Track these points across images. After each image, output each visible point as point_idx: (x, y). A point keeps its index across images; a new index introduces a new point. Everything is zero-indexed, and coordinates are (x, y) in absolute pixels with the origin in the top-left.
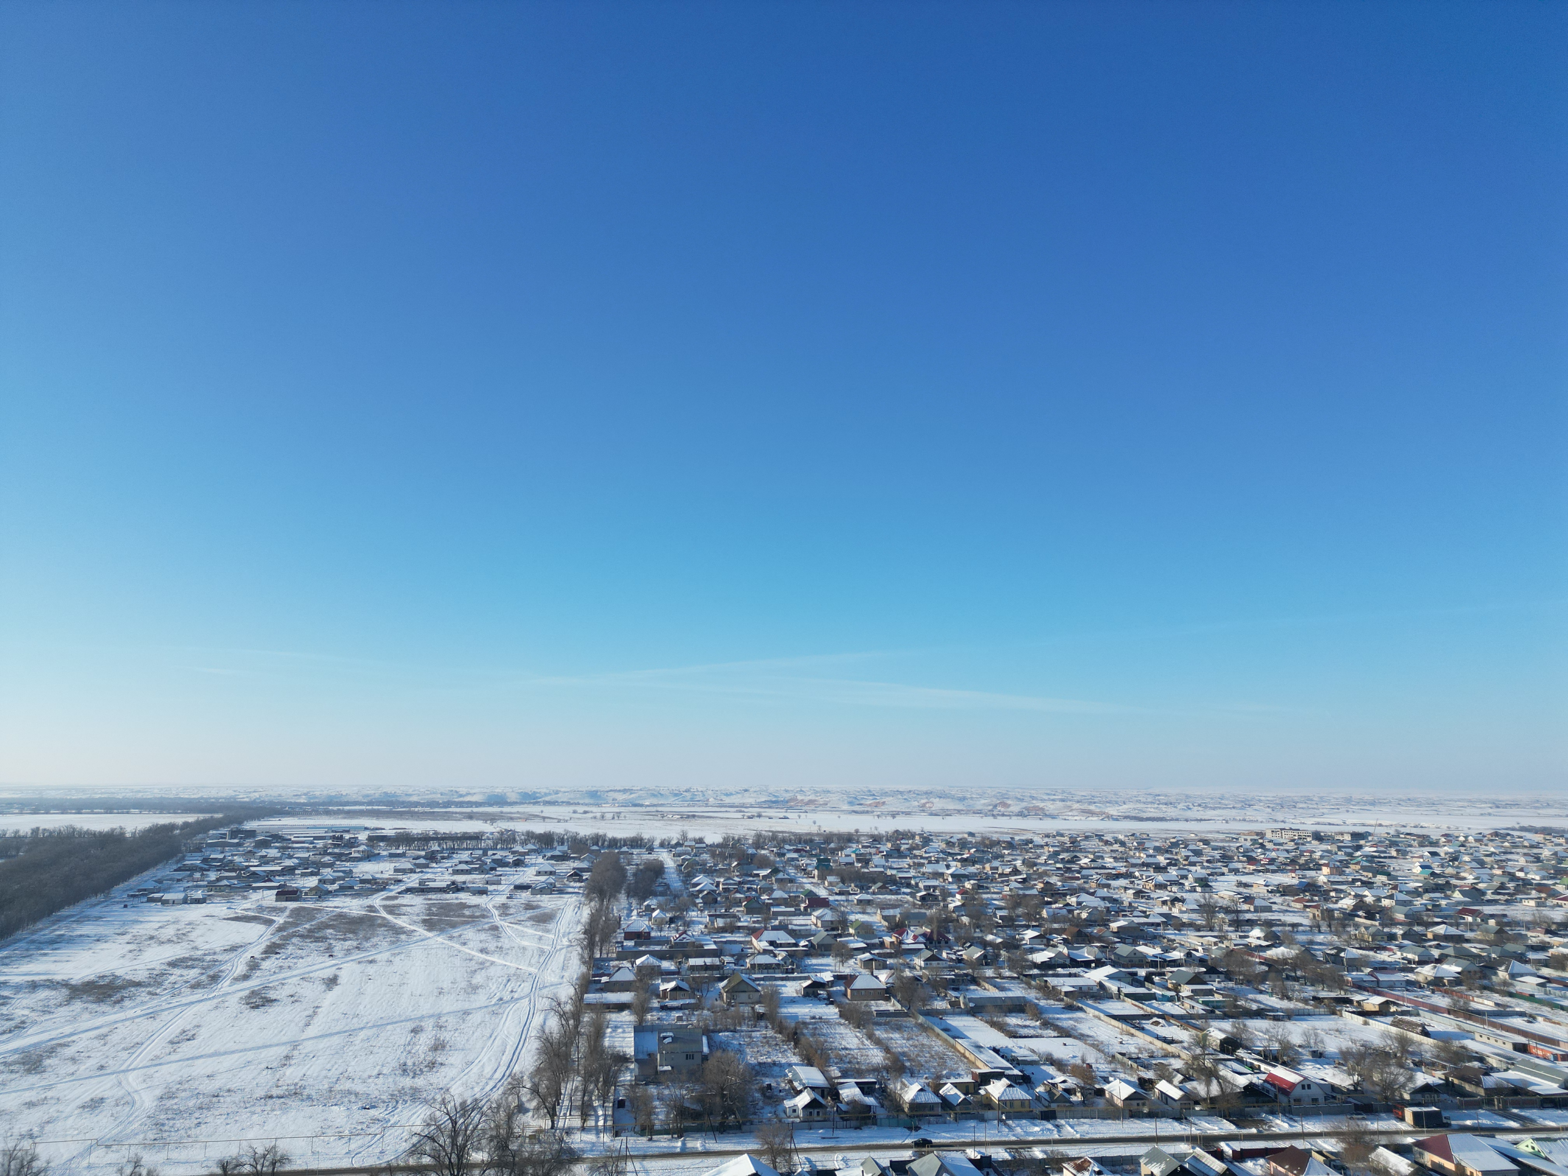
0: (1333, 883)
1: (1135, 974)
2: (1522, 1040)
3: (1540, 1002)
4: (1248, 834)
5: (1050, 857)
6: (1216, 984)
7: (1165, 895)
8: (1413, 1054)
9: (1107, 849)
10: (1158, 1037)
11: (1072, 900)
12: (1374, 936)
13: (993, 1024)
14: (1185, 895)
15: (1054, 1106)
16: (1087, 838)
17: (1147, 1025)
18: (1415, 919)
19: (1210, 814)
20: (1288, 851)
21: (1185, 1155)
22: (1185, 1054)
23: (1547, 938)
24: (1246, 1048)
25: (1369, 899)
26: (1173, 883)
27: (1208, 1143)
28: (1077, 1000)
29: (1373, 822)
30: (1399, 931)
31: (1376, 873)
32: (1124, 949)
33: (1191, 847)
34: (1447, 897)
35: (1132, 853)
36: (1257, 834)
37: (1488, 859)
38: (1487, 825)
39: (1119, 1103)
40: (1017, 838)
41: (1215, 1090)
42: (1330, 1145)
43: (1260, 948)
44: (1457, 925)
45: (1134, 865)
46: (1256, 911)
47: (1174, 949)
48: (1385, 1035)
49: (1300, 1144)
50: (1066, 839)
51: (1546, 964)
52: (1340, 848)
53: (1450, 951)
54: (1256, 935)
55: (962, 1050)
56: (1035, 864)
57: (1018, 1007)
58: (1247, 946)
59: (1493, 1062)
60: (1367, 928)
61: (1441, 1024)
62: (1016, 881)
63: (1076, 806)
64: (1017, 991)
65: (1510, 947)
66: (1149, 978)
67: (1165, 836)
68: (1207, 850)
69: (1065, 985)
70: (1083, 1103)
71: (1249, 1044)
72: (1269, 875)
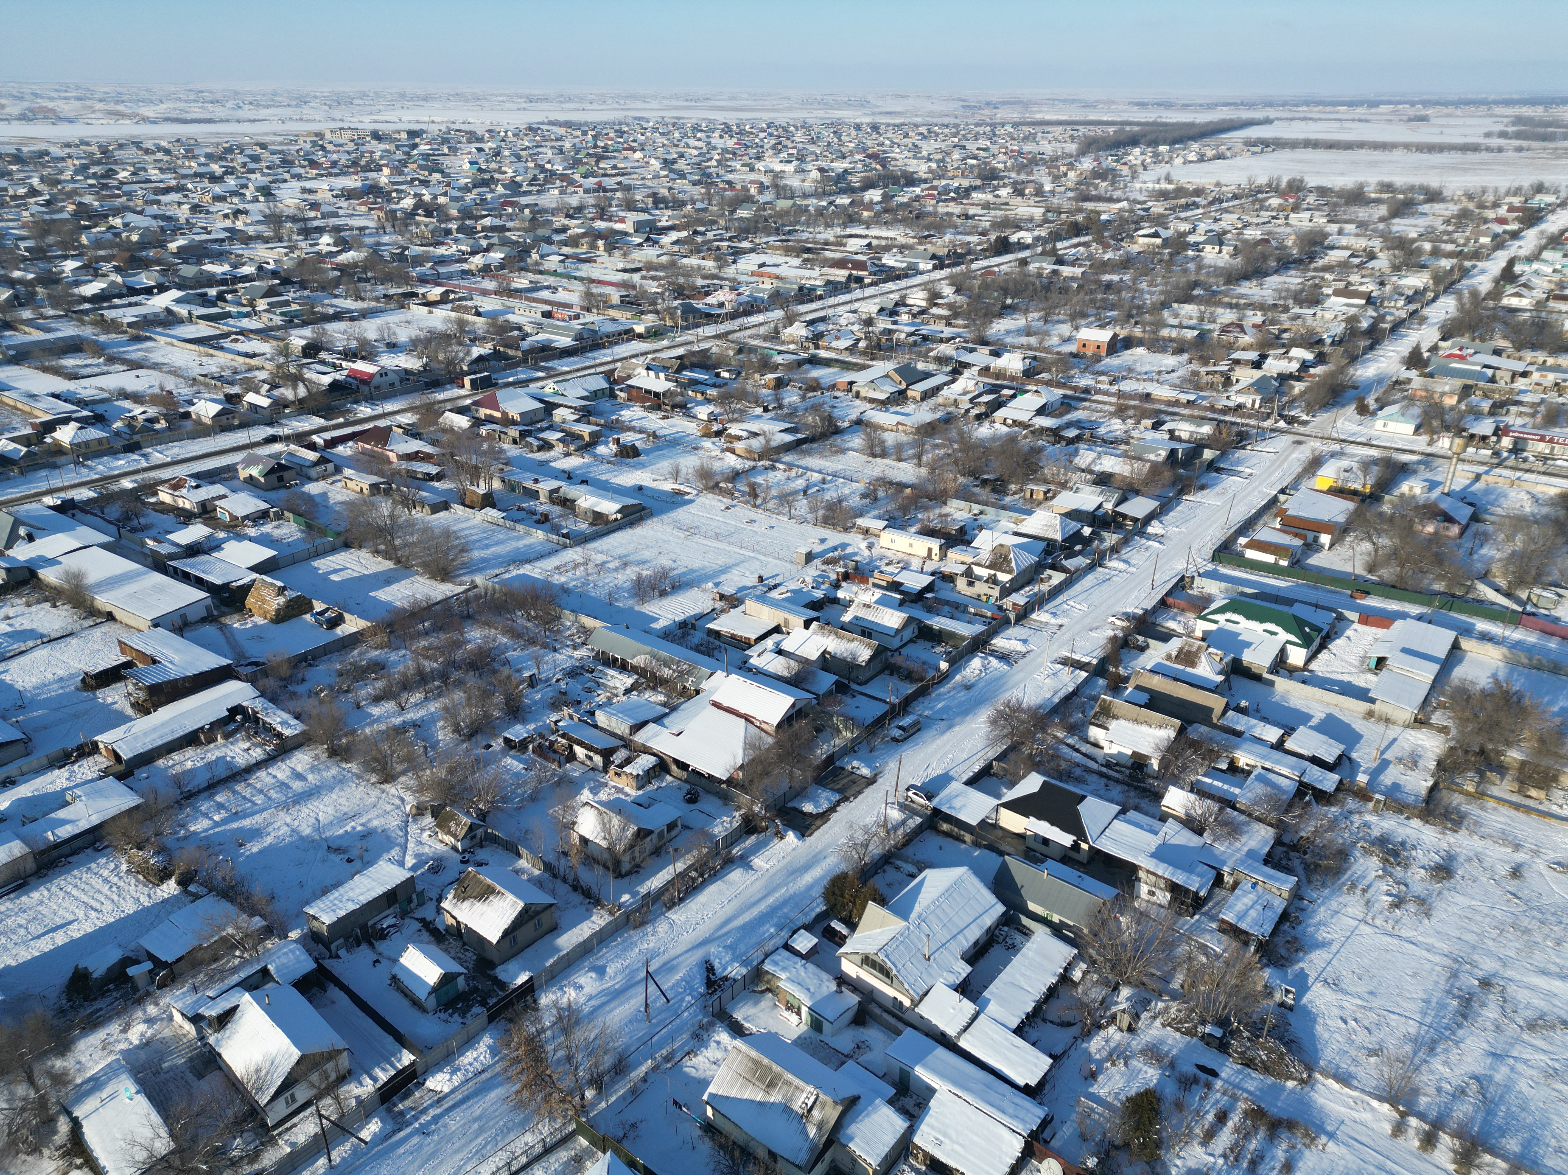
0: (394, 183)
1: (206, 294)
2: (548, 308)
3: (561, 275)
4: (308, 135)
5: (77, 172)
6: (291, 294)
7: (226, 208)
8: (469, 332)
9: (149, 158)
10: (239, 354)
11: (117, 222)
12: (433, 232)
13: (45, 370)
14: (248, 207)
15: (136, 438)
16: (121, 146)
17: (226, 343)
18: (467, 213)
19: (263, 113)
20: (348, 153)
21: (281, 454)
22: (269, 365)
23: (566, 222)
24: (327, 350)
25: (427, 198)
26: (233, 194)
27: (302, 439)
28: (143, 329)
29: (426, 119)
30: (453, 226)
31: (432, 171)
32: (188, 271)
33: (248, 152)
34: (492, 191)
35: (180, 162)
36: (316, 135)
37: (523, 153)
38: (522, 120)
39: (208, 422)
40: (25, 149)
41: (302, 391)
42: (407, 419)
43: (331, 254)
44: (501, 216)
45: (185, 177)
46: (323, 217)
47: (244, 264)
48: (446, 320)
49: (382, 423)
50: (94, 149)
51: (565, 243)
52: (397, 147)
53: (495, 240)
54: (325, 242)
55: (11, 403)
56: (59, 182)
57: (74, 347)
58: (318, 253)
59: (528, 329)
60: (426, 226)
61: (489, 304)
62: (36, 203)
63: (99, 106)
64: (68, 330)
65: (541, 232)
66: (221, 297)
67: (216, 140)
68: (265, 154)
69: (127, 316)
70: (169, 428)
71: (329, 346)
72: (332, 179)
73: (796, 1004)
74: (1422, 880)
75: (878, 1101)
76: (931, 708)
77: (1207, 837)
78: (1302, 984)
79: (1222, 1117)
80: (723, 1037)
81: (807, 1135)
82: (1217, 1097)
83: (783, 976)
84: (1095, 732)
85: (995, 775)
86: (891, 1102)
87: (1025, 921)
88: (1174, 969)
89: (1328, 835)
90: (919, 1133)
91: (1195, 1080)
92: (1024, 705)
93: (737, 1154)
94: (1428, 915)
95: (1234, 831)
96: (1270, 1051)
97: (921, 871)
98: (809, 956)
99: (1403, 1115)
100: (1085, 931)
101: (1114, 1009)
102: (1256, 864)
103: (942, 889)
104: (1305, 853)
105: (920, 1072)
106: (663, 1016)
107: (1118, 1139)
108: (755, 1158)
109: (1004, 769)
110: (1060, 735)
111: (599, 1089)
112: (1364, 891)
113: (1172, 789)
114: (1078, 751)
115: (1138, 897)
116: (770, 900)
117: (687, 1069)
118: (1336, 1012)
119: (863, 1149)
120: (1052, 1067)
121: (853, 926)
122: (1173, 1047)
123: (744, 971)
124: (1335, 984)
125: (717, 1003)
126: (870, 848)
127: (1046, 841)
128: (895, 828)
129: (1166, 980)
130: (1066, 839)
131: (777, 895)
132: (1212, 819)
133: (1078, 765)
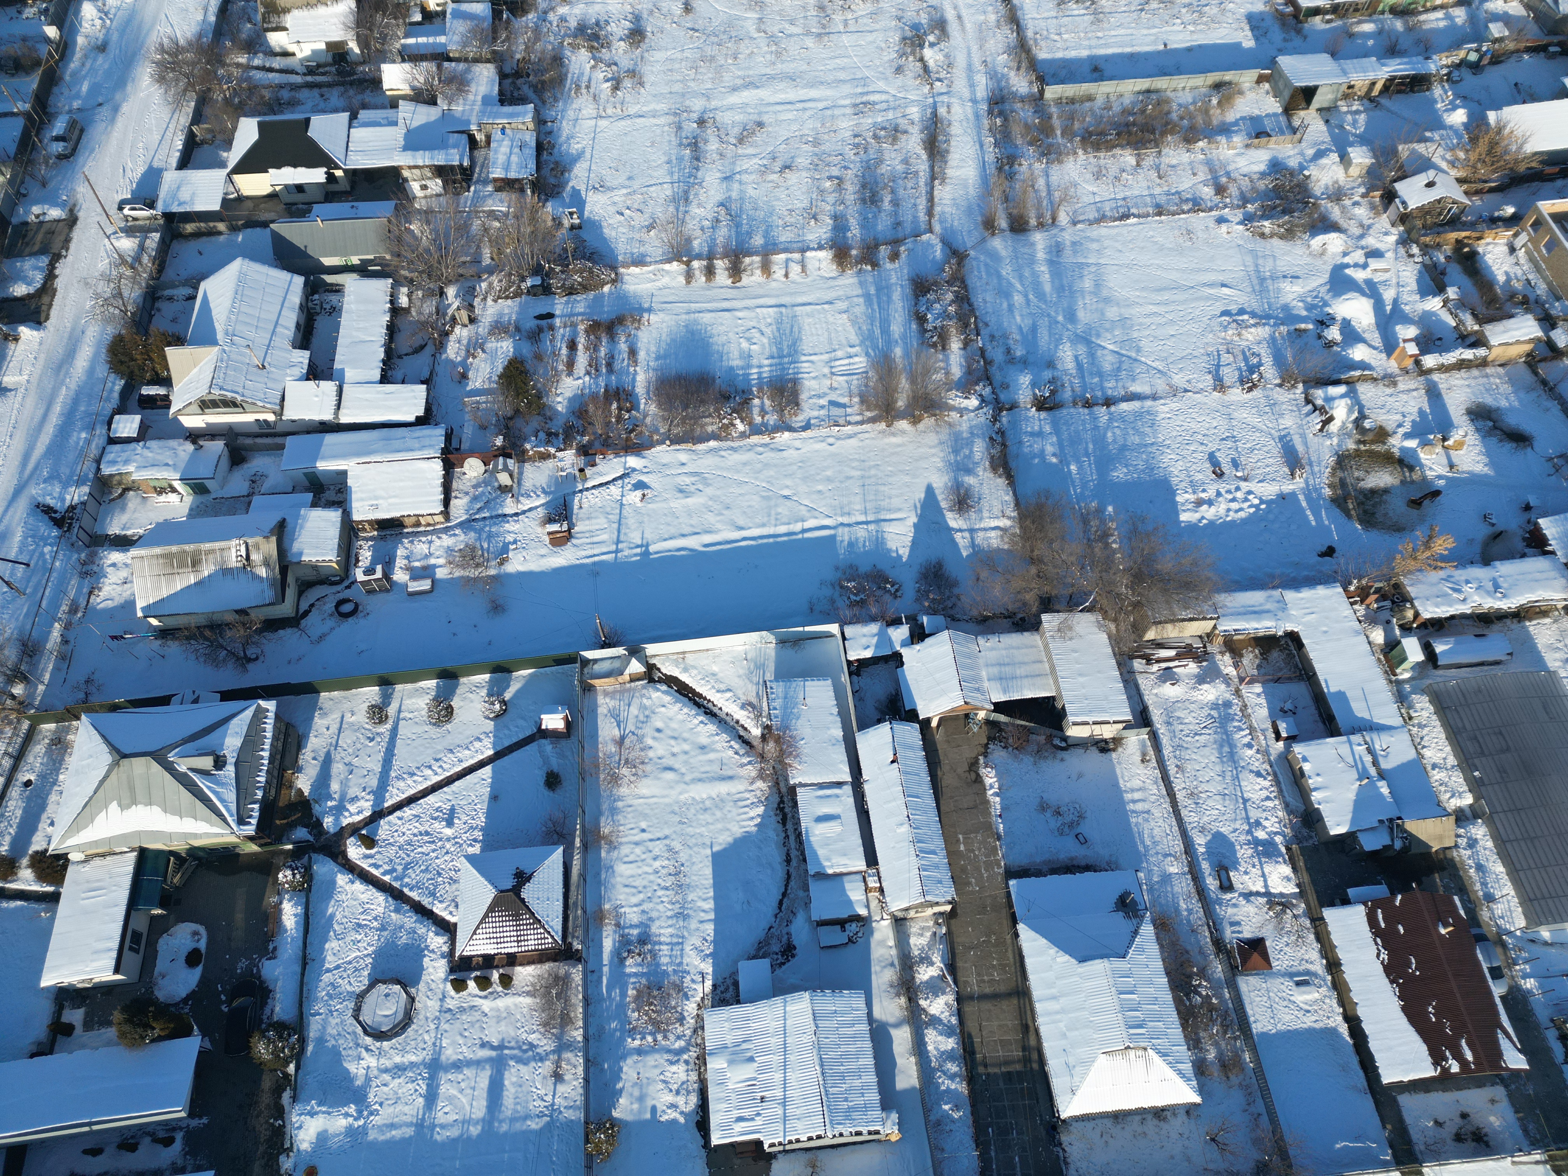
73: (164, 484)
74: (625, 52)
75: (303, 512)
76: (77, 96)
77: (442, 104)
78: (578, 201)
79: (572, 346)
80: (115, 556)
81: (260, 578)
82: (562, 333)
83: (131, 468)
84: (276, 39)
85: (203, 142)
86: (314, 505)
87: (329, 279)
88: (479, 247)
89: (538, 46)
90: (354, 511)
91: (540, 330)
92: (182, 42)
93: (207, 633)
94: (641, 84)
95: (460, 84)
96: (581, 271)
97: (196, 288)
98: (144, 434)
99: (688, 263)
100: (388, 257)
101: (450, 312)
102: (495, 109)
103: (230, 294)
104: (528, 75)
105: (324, 465)
106: (34, 580)
107: (509, 412)
108: (227, 625)
109: (209, 131)
110: (242, 59)
111: (24, 679)
112: (588, 87)
113: (385, 67)
114: (271, 70)
115: (415, 198)
116: (57, 408)
117: (101, 606)
118: (612, 209)
119: (316, 555)
120: (428, 390)
121: (167, 382)
122: (510, 314)
123: (86, 489)
124: (601, 187)
125: (82, 534)
126: (126, 294)
127: (300, 188)
128: (137, 258)
129: (477, 261)
130: (317, 175)
131: (60, 399)
132: (436, 82)
133: (281, 86)
